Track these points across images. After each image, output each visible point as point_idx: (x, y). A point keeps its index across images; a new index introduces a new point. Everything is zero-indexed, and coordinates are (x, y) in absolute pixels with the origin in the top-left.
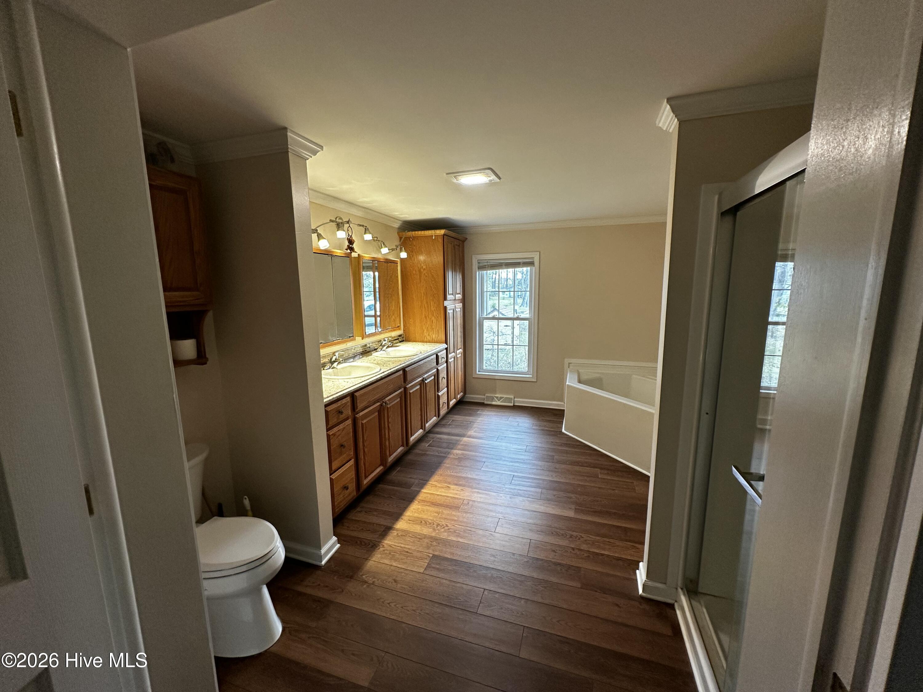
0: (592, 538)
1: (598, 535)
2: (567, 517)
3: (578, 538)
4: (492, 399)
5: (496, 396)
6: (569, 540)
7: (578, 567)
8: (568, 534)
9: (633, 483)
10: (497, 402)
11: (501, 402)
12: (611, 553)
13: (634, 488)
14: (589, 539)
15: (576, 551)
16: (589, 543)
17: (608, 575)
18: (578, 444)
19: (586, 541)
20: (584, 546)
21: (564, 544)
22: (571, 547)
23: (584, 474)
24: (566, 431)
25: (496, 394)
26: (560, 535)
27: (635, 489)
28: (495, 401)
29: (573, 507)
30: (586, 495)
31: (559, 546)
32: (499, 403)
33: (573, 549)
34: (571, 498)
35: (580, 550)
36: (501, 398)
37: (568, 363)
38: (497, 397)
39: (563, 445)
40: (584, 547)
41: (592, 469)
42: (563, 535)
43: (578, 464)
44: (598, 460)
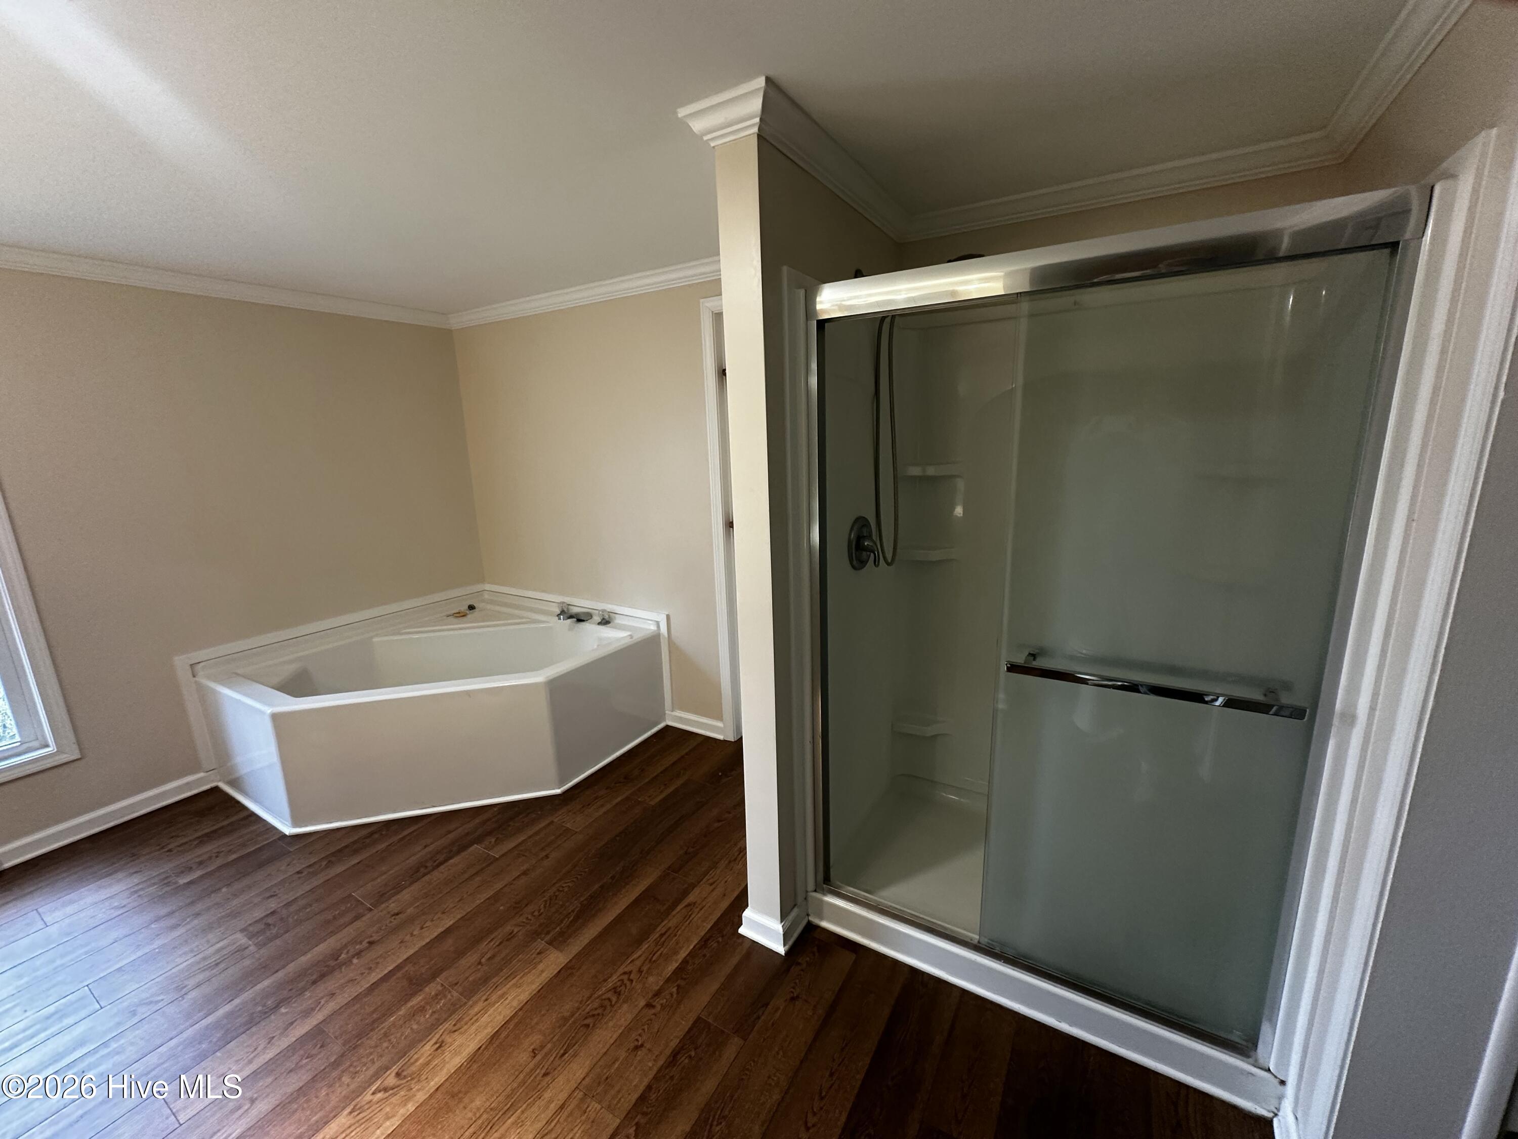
0: (640, 956)
1: (639, 942)
2: (559, 972)
3: (628, 983)
6: (624, 1002)
7: (695, 1022)
8: (606, 996)
9: (552, 822)
12: (689, 947)
13: (564, 828)
14: (638, 963)
15: (658, 1003)
16: (649, 969)
17: (731, 977)
18: (364, 832)
19: (640, 971)
20: (651, 979)
21: (630, 1017)
22: (642, 1009)
23: (466, 876)
24: (300, 827)
26: (599, 1011)
27: (568, 829)
29: (540, 944)
30: (526, 905)
31: (629, 1029)
33: (649, 1005)
34: (511, 936)
35: (657, 994)
37: (188, 668)
39: (333, 859)
40: (654, 982)
41: (463, 854)
42: (603, 1007)
43: (426, 867)
44: (450, 832)
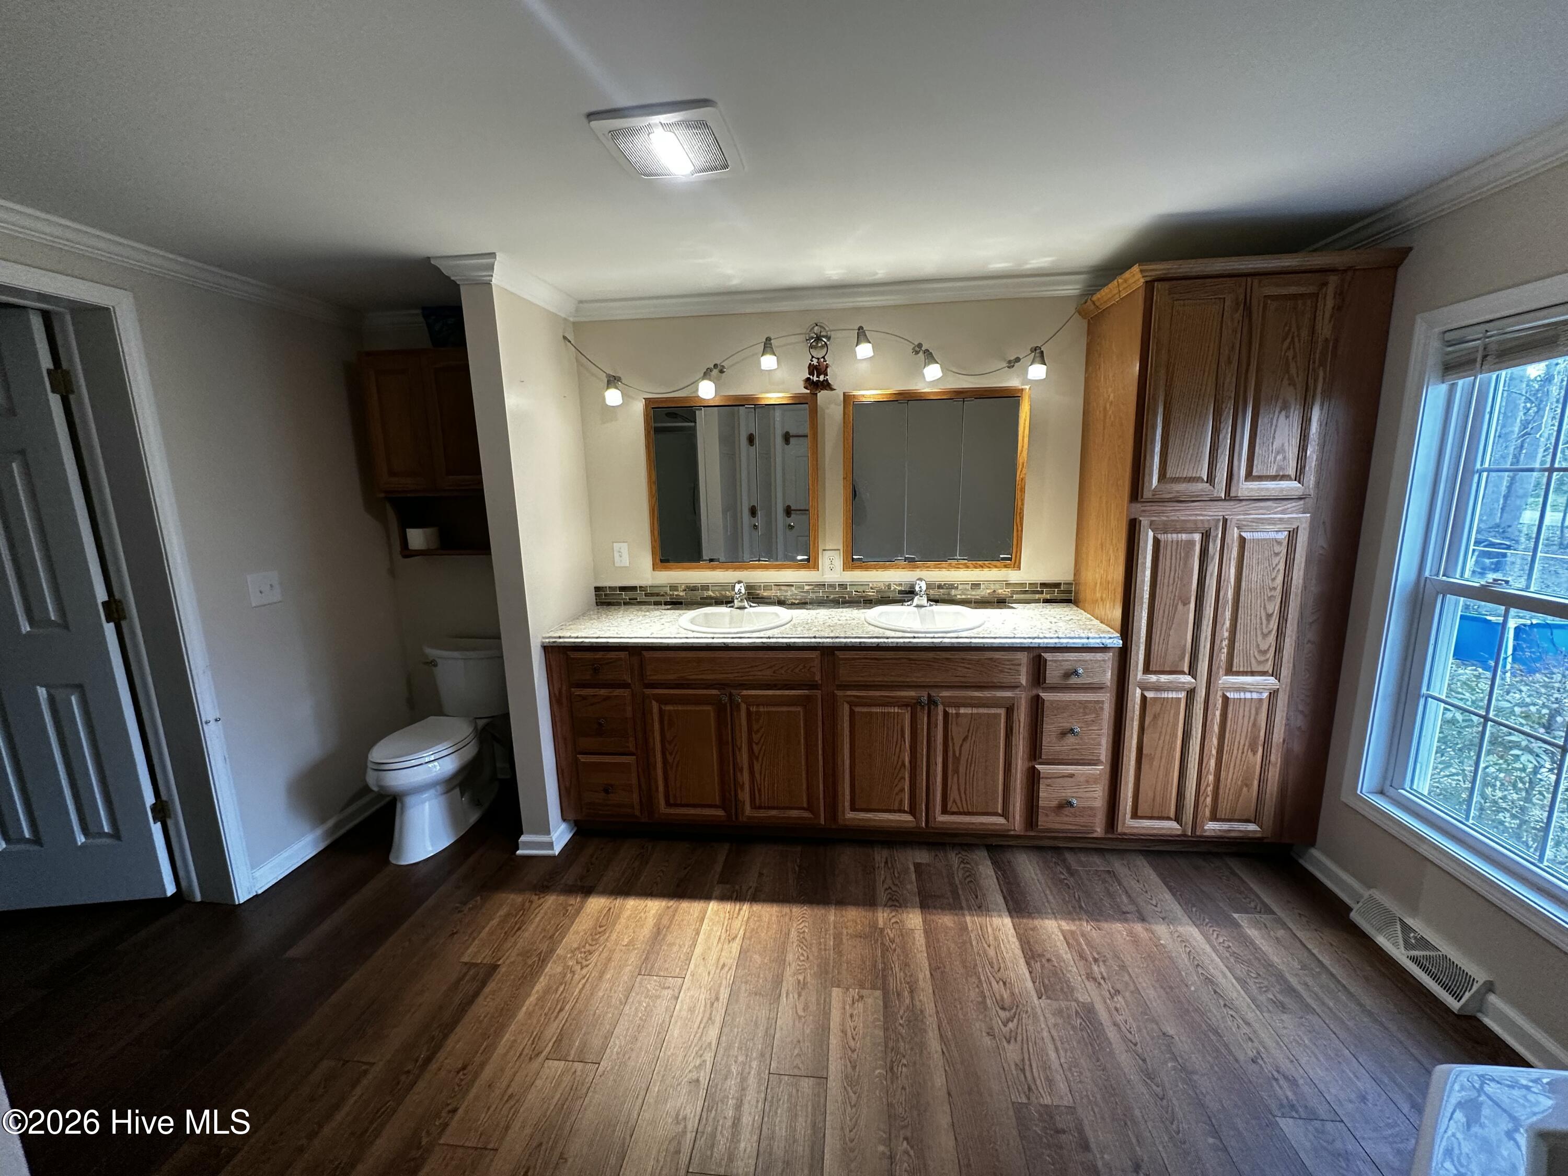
4: (1388, 920)
5: (1410, 921)
10: (1395, 944)
11: (1413, 959)
25: (1414, 911)
28: (1391, 937)
32: (1400, 955)
36: (1423, 943)
38: (1406, 929)
